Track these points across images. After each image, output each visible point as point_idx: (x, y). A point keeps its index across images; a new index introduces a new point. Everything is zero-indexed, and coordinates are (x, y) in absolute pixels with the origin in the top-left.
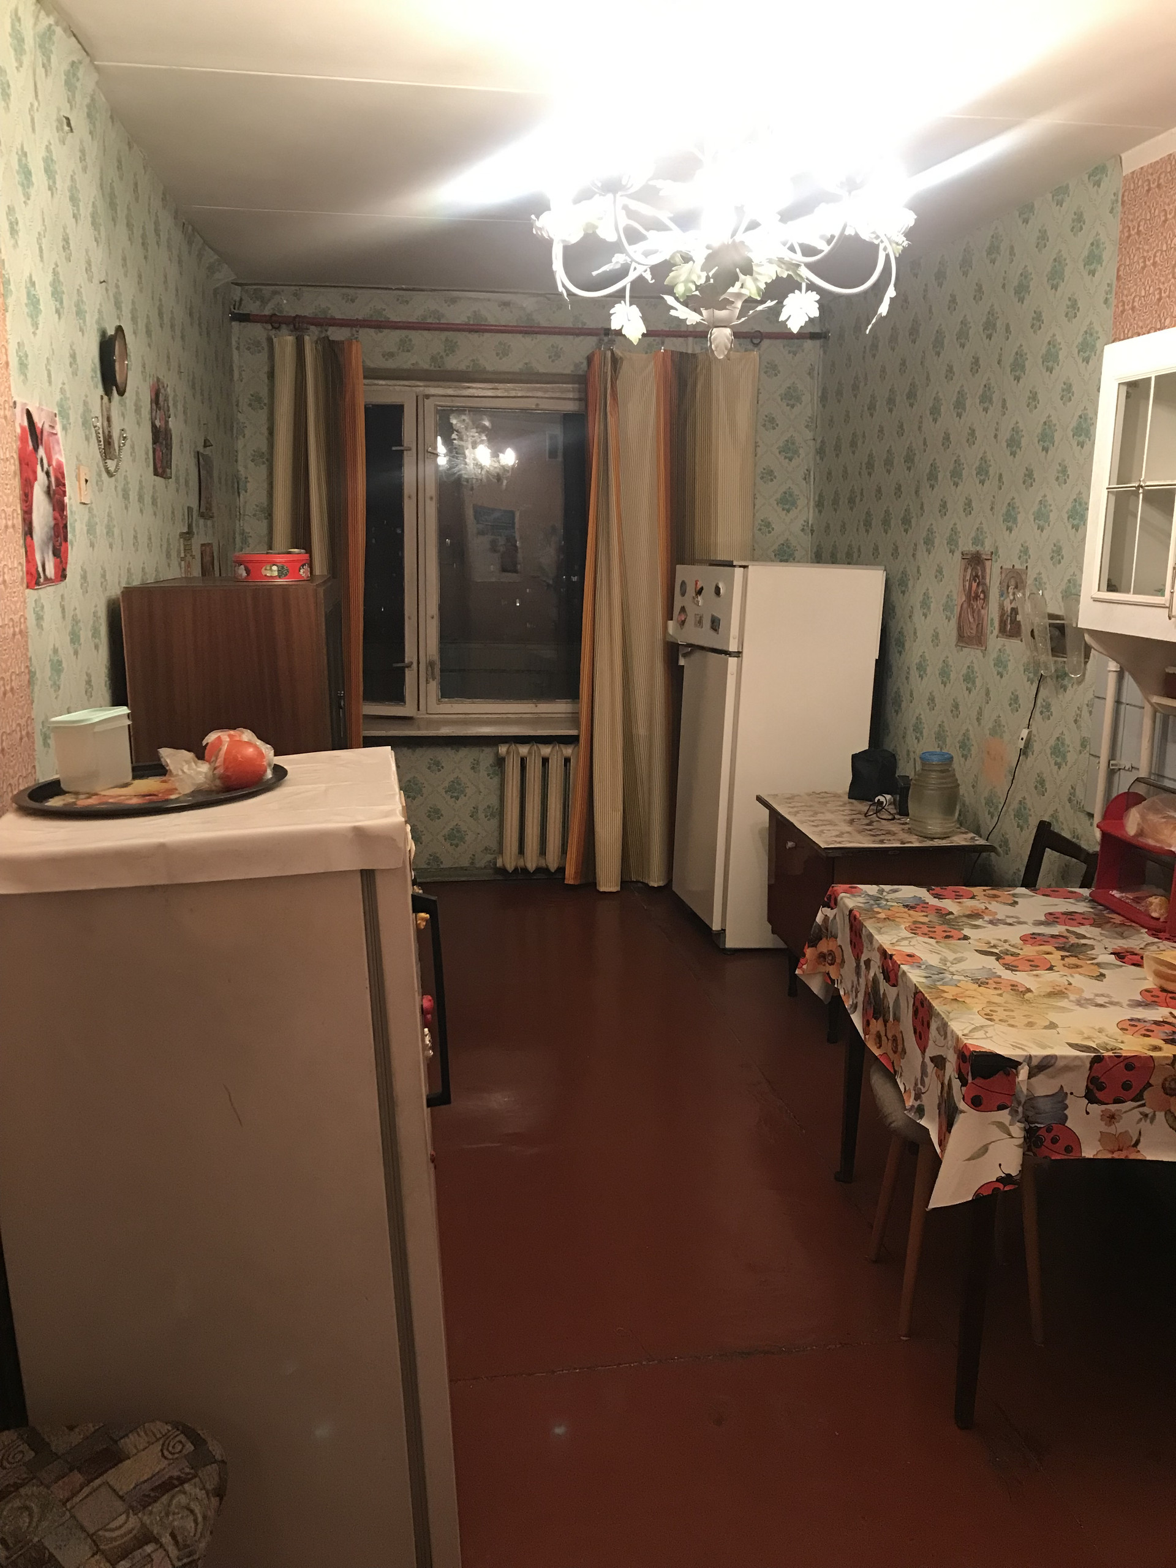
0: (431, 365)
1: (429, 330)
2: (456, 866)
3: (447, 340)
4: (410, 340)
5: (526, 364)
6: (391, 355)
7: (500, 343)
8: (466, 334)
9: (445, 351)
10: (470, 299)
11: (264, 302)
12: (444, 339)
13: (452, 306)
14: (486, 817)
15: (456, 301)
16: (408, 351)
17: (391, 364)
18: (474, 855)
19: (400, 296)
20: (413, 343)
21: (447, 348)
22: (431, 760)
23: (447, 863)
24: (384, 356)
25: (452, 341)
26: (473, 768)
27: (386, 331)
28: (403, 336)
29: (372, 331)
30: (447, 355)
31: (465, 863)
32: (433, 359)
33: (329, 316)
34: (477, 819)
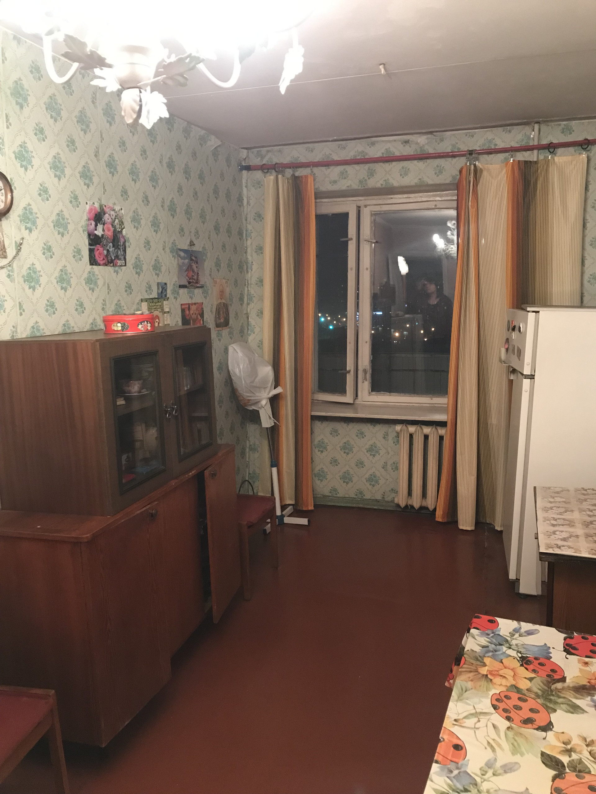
0: (359, 186)
1: (358, 164)
2: (373, 498)
3: (369, 169)
4: (347, 172)
5: (420, 179)
6: (335, 182)
7: (403, 168)
8: (381, 164)
9: (368, 176)
10: (383, 141)
11: (262, 158)
12: (367, 169)
13: (372, 147)
14: (392, 469)
15: (374, 144)
16: (345, 178)
17: (335, 188)
18: (384, 493)
19: (340, 145)
20: (348, 173)
21: (369, 174)
22: (358, 431)
23: (368, 496)
24: (330, 183)
25: (372, 170)
26: (384, 438)
27: (332, 167)
28: (342, 169)
29: (323, 168)
30: (369, 179)
31: (379, 497)
32: (361, 182)
33: (298, 162)
34: (386, 470)
